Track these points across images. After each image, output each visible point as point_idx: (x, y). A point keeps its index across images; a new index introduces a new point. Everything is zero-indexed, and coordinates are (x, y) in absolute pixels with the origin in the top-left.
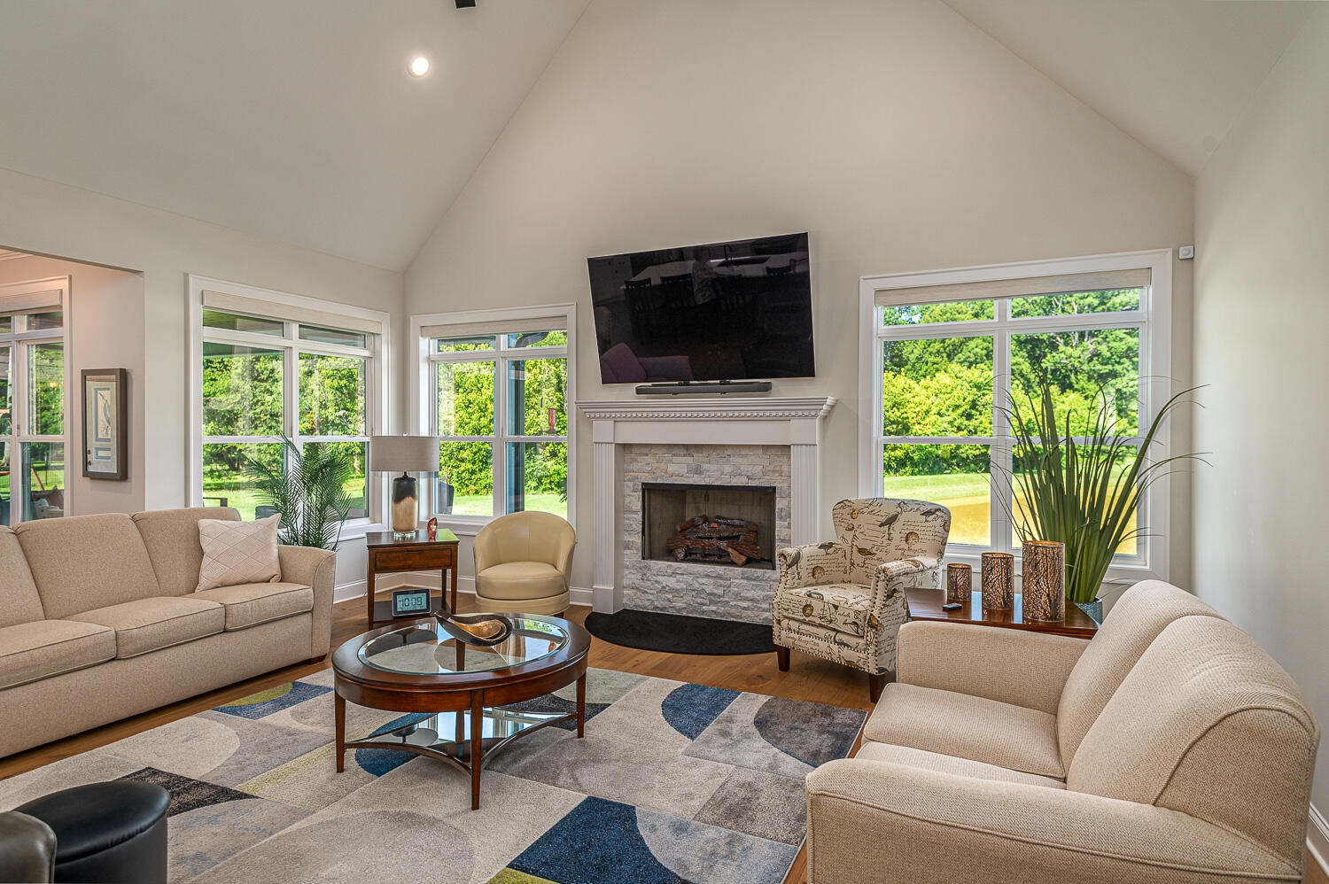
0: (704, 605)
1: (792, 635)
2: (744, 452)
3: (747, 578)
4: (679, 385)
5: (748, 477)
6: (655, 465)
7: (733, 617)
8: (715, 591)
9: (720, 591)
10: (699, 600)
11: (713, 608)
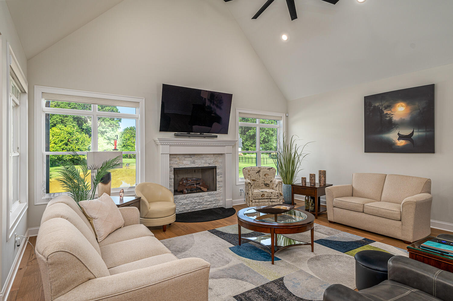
0: (196, 206)
1: (256, 203)
2: (208, 156)
3: (209, 195)
4: (187, 134)
5: (209, 164)
6: (179, 162)
7: (205, 208)
8: (200, 201)
9: (201, 201)
10: (194, 205)
11: (199, 207)
